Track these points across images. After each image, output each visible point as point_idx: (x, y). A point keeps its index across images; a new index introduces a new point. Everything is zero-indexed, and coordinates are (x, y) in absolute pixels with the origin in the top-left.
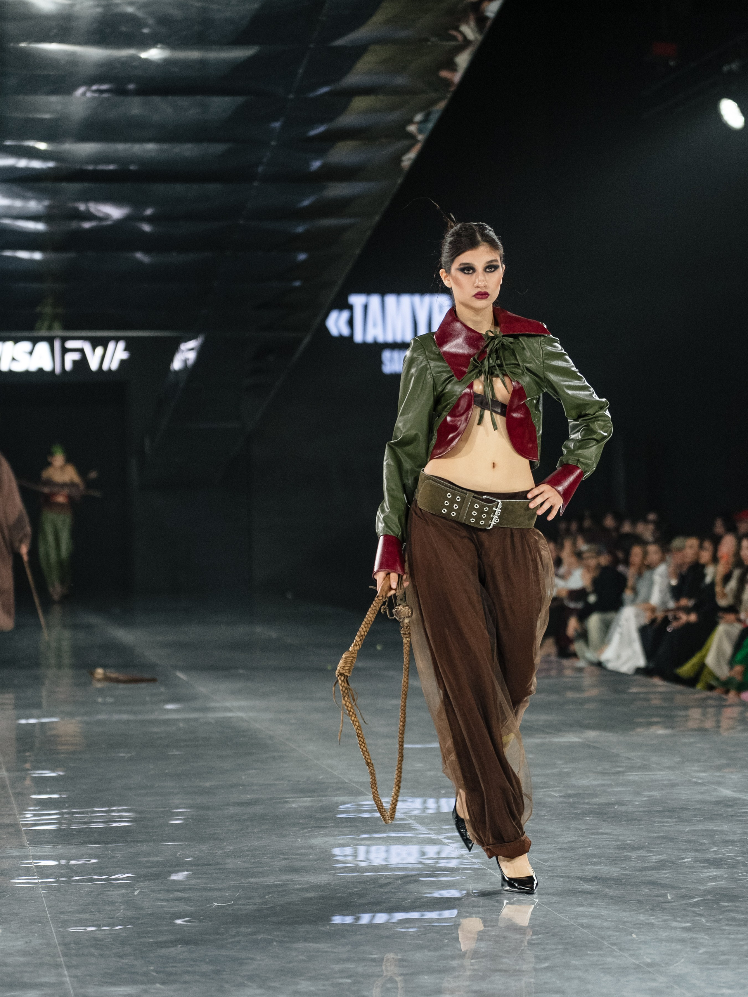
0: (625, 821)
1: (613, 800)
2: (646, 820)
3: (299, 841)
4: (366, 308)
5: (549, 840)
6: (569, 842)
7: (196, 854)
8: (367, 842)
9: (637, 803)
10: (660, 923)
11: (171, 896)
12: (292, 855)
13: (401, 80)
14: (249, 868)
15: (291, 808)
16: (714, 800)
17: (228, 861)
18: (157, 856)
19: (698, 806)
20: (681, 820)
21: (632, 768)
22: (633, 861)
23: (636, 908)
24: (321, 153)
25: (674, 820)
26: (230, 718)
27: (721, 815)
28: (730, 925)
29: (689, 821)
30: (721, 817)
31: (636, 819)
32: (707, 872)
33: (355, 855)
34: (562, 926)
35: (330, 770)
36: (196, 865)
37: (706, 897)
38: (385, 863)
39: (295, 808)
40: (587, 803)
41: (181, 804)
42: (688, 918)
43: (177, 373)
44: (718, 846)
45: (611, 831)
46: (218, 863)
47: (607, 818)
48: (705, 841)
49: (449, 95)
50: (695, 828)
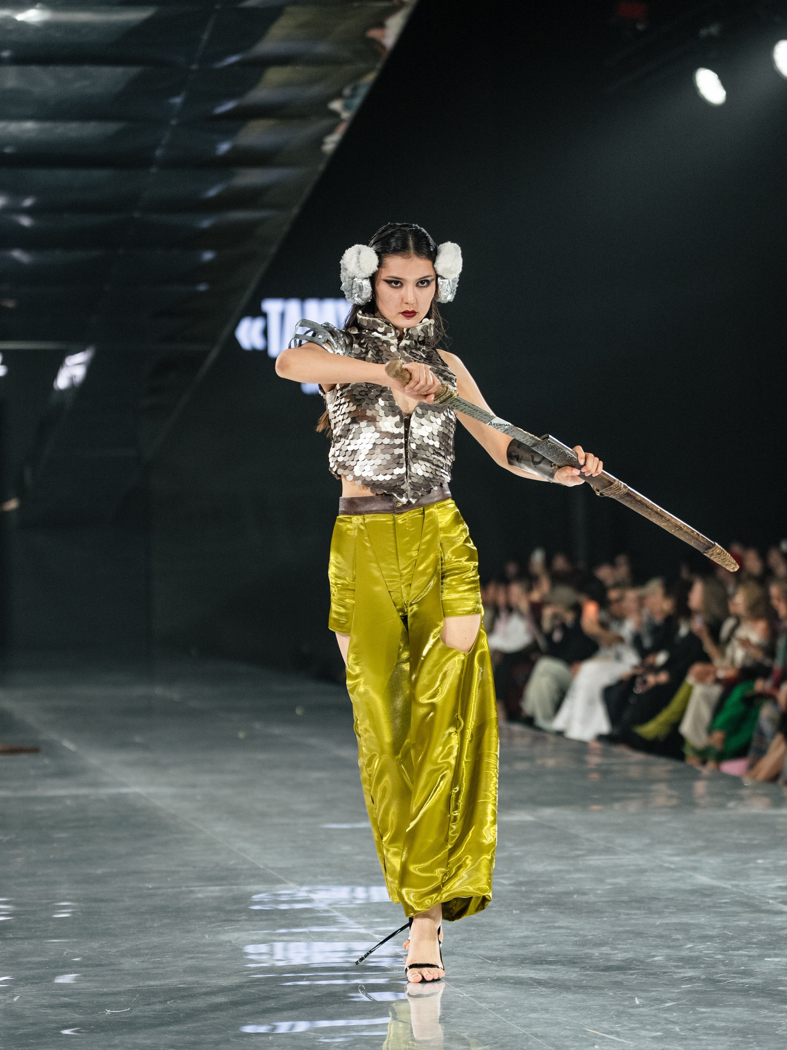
0: (585, 913)
1: (571, 888)
2: (609, 912)
3: (207, 937)
4: (283, 316)
5: (497, 935)
6: (520, 937)
7: (86, 953)
8: (285, 938)
9: (599, 892)
10: (627, 1032)
11: (57, 1002)
12: (198, 953)
13: (322, 48)
14: (147, 969)
15: (198, 898)
16: (689, 888)
17: (123, 960)
18: (40, 956)
19: (670, 896)
20: (651, 912)
21: (592, 852)
22: (595, 959)
23: (598, 1014)
24: (229, 134)
25: (643, 912)
26: (126, 794)
27: (697, 906)
28: (707, 1034)
29: (660, 913)
30: (698, 908)
31: (598, 911)
32: (681, 973)
33: (271, 954)
34: (512, 1036)
35: (242, 854)
36: (86, 966)
37: (679, 1002)
38: (305, 962)
39: (201, 899)
40: (542, 892)
41: (68, 894)
42: (660, 1027)
43: (62, 392)
44: (693, 942)
45: (569, 924)
46: (111, 964)
47: (565, 909)
48: (678, 936)
49: (379, 66)
50: (668, 921)
